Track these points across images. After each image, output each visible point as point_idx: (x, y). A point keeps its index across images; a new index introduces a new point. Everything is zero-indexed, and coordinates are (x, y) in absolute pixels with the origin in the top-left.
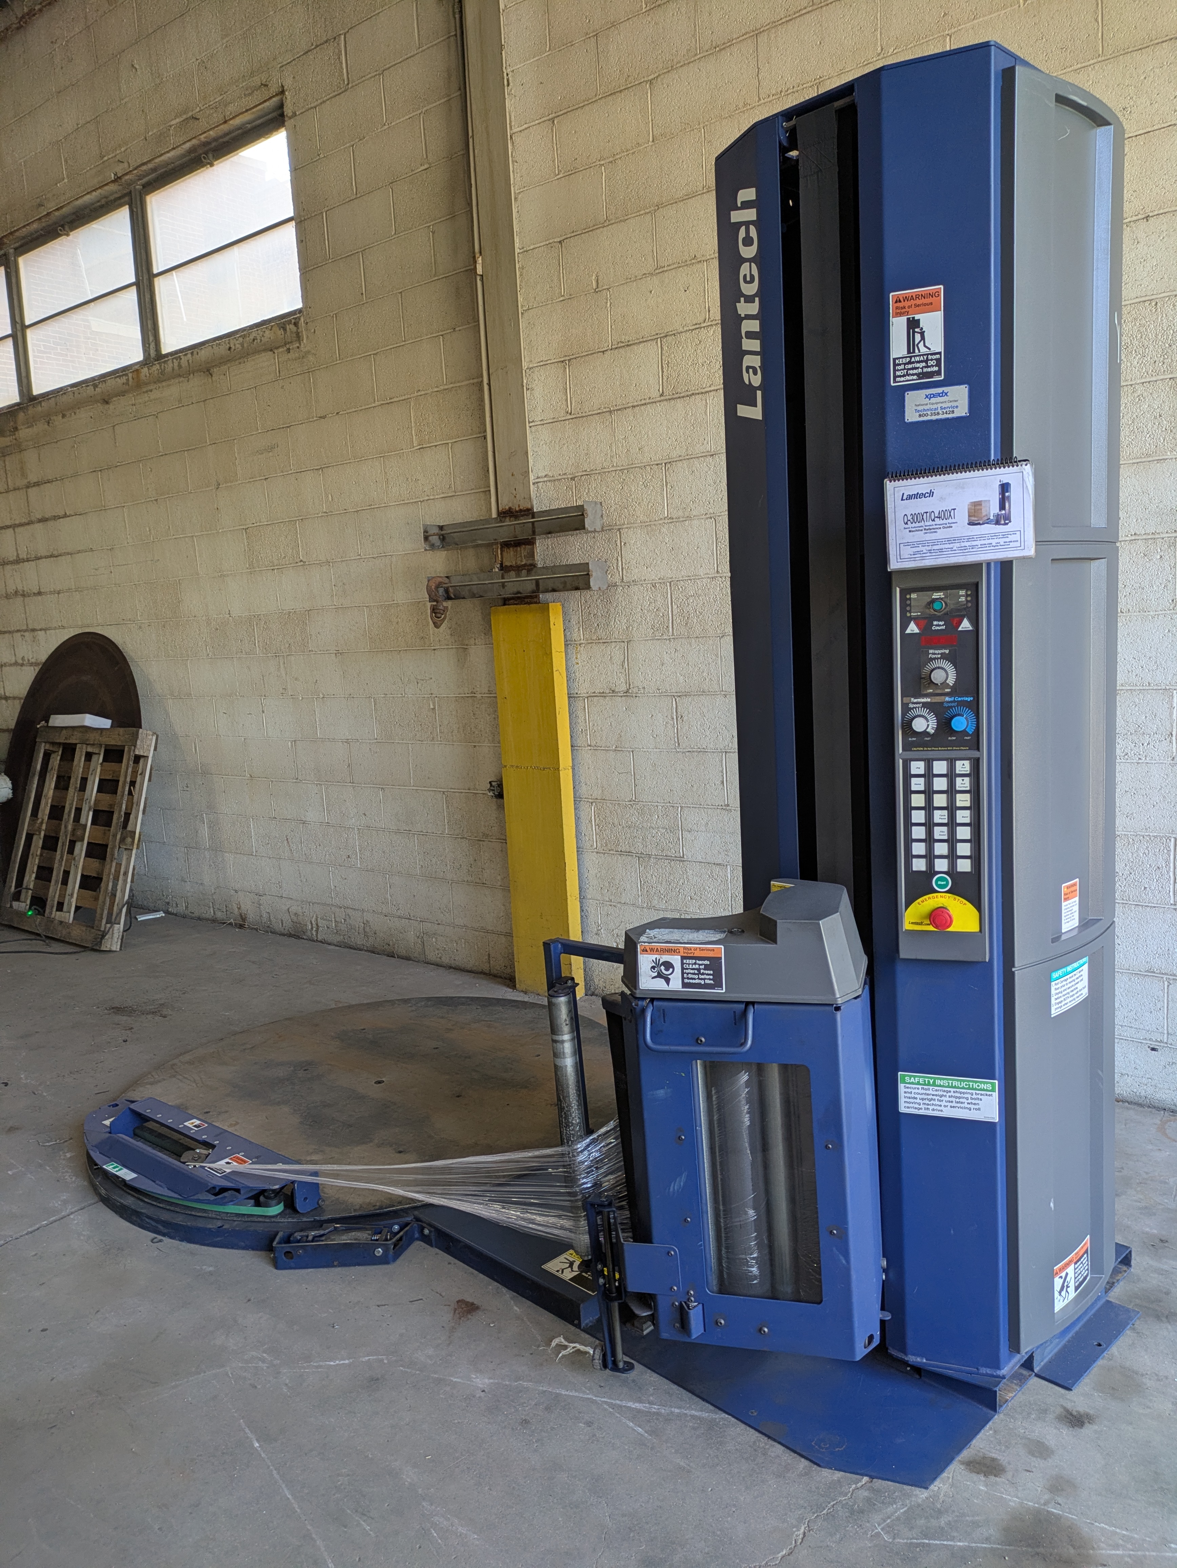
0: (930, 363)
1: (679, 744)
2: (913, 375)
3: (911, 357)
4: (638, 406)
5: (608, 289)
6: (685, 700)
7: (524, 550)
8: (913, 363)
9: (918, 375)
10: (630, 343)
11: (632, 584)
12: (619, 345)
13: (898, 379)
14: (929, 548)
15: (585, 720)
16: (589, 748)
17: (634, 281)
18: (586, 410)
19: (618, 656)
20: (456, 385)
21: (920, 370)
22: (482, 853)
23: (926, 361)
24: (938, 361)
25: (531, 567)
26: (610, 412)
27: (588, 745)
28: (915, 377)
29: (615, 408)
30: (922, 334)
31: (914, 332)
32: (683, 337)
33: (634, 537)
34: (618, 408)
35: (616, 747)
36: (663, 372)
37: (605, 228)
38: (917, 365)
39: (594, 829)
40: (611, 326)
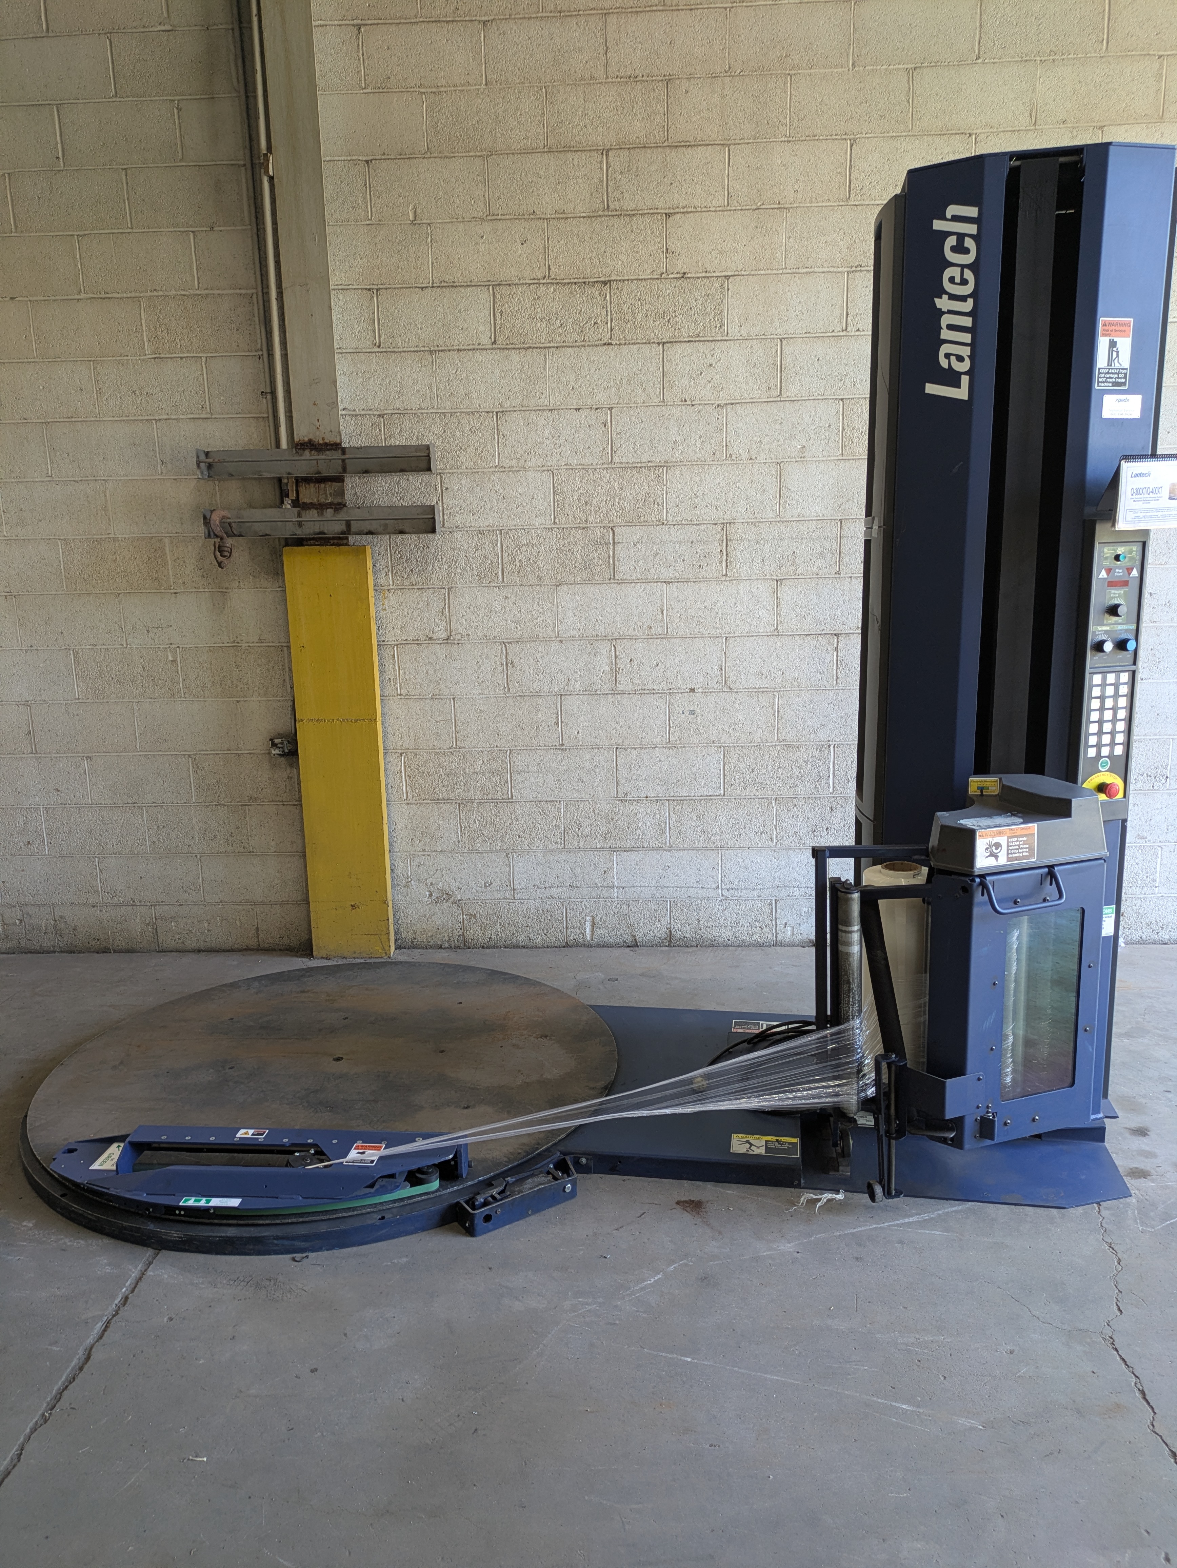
0: (1121, 375)
1: (509, 689)
2: (1110, 382)
3: (1109, 369)
4: (465, 350)
5: (429, 224)
6: (516, 646)
7: (330, 488)
8: (1110, 373)
9: (1113, 383)
10: (455, 284)
11: (455, 530)
12: (442, 285)
13: (1100, 384)
14: (1144, 514)
15: (395, 668)
16: (399, 697)
17: (460, 222)
18: (399, 345)
19: (437, 602)
20: (211, 292)
21: (1114, 380)
22: (247, 818)
23: (1118, 373)
24: (1126, 374)
25: (339, 506)
26: (431, 352)
27: (398, 695)
28: (1111, 384)
29: (436, 349)
30: (1118, 352)
31: (1113, 351)
32: (519, 290)
33: (458, 483)
34: (439, 348)
35: (433, 695)
36: (495, 320)
37: (425, 160)
38: (1113, 376)
39: (404, 779)
40: (432, 264)
